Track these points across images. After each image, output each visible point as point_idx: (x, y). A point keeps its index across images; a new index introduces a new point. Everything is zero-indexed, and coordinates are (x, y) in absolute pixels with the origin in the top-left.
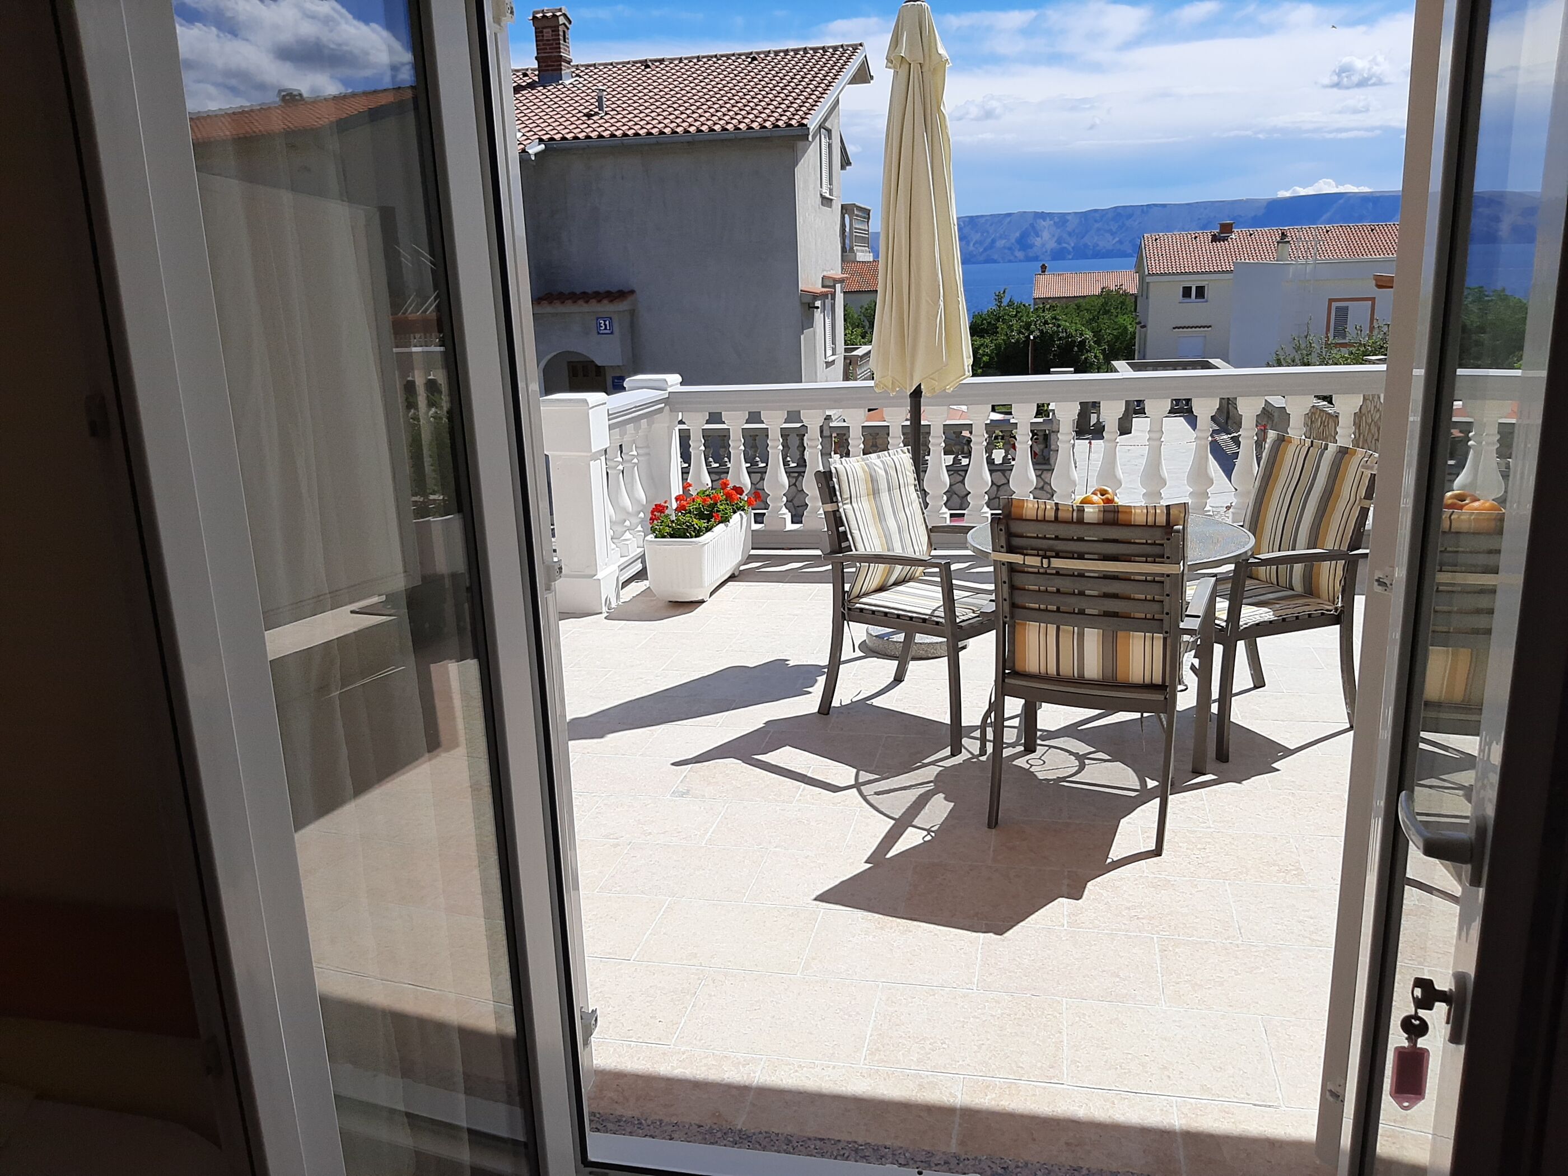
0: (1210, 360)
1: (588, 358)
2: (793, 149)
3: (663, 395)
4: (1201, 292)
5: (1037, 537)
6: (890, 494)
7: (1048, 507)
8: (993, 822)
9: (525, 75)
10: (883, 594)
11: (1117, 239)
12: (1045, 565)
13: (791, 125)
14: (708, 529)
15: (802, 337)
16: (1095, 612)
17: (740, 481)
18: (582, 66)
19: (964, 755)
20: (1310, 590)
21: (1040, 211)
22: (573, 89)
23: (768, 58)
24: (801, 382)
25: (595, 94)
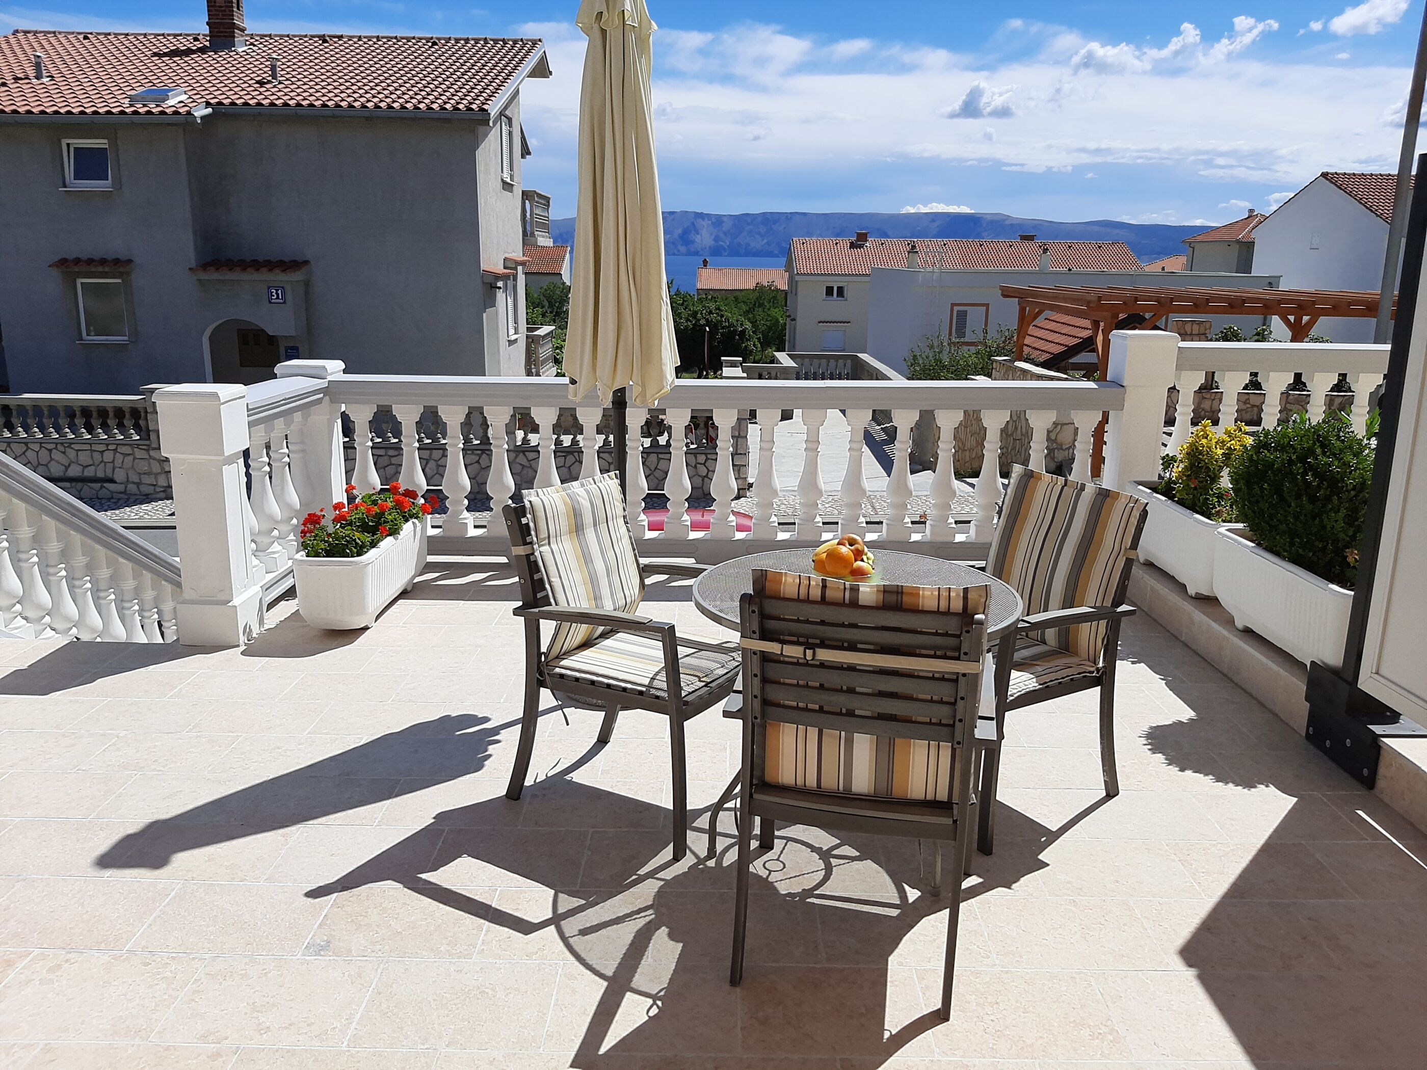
0: (858, 355)
1: (258, 326)
2: (474, 132)
3: (322, 383)
4: (841, 291)
5: (798, 621)
6: (596, 530)
7: (813, 583)
8: (736, 978)
9: (196, 39)
10: (587, 653)
11: (765, 241)
12: (809, 657)
13: (472, 109)
14: (373, 545)
15: (484, 315)
16: (868, 714)
17: (414, 482)
18: (257, 35)
19: (688, 861)
20: (1066, 647)
21: (700, 212)
22: (246, 57)
23: (449, 44)
24: (485, 375)
25: (269, 63)
